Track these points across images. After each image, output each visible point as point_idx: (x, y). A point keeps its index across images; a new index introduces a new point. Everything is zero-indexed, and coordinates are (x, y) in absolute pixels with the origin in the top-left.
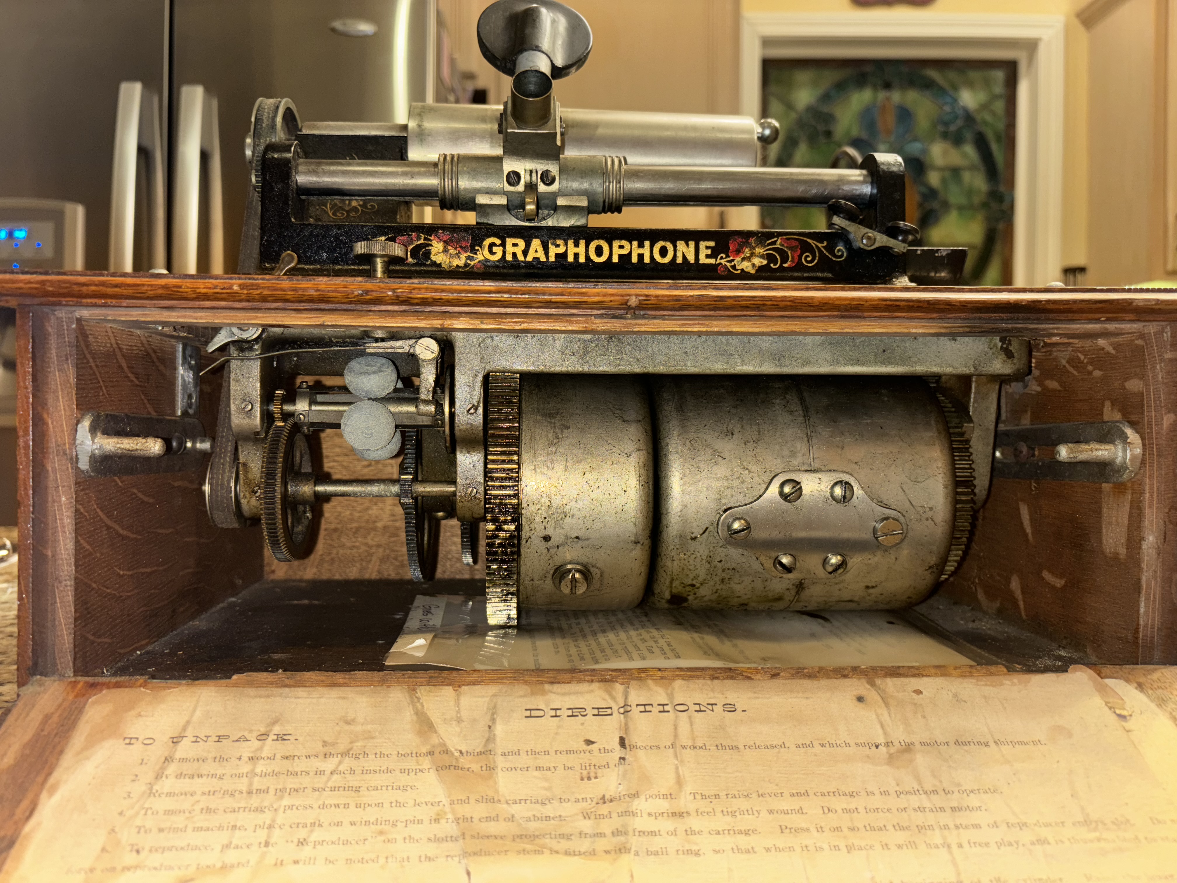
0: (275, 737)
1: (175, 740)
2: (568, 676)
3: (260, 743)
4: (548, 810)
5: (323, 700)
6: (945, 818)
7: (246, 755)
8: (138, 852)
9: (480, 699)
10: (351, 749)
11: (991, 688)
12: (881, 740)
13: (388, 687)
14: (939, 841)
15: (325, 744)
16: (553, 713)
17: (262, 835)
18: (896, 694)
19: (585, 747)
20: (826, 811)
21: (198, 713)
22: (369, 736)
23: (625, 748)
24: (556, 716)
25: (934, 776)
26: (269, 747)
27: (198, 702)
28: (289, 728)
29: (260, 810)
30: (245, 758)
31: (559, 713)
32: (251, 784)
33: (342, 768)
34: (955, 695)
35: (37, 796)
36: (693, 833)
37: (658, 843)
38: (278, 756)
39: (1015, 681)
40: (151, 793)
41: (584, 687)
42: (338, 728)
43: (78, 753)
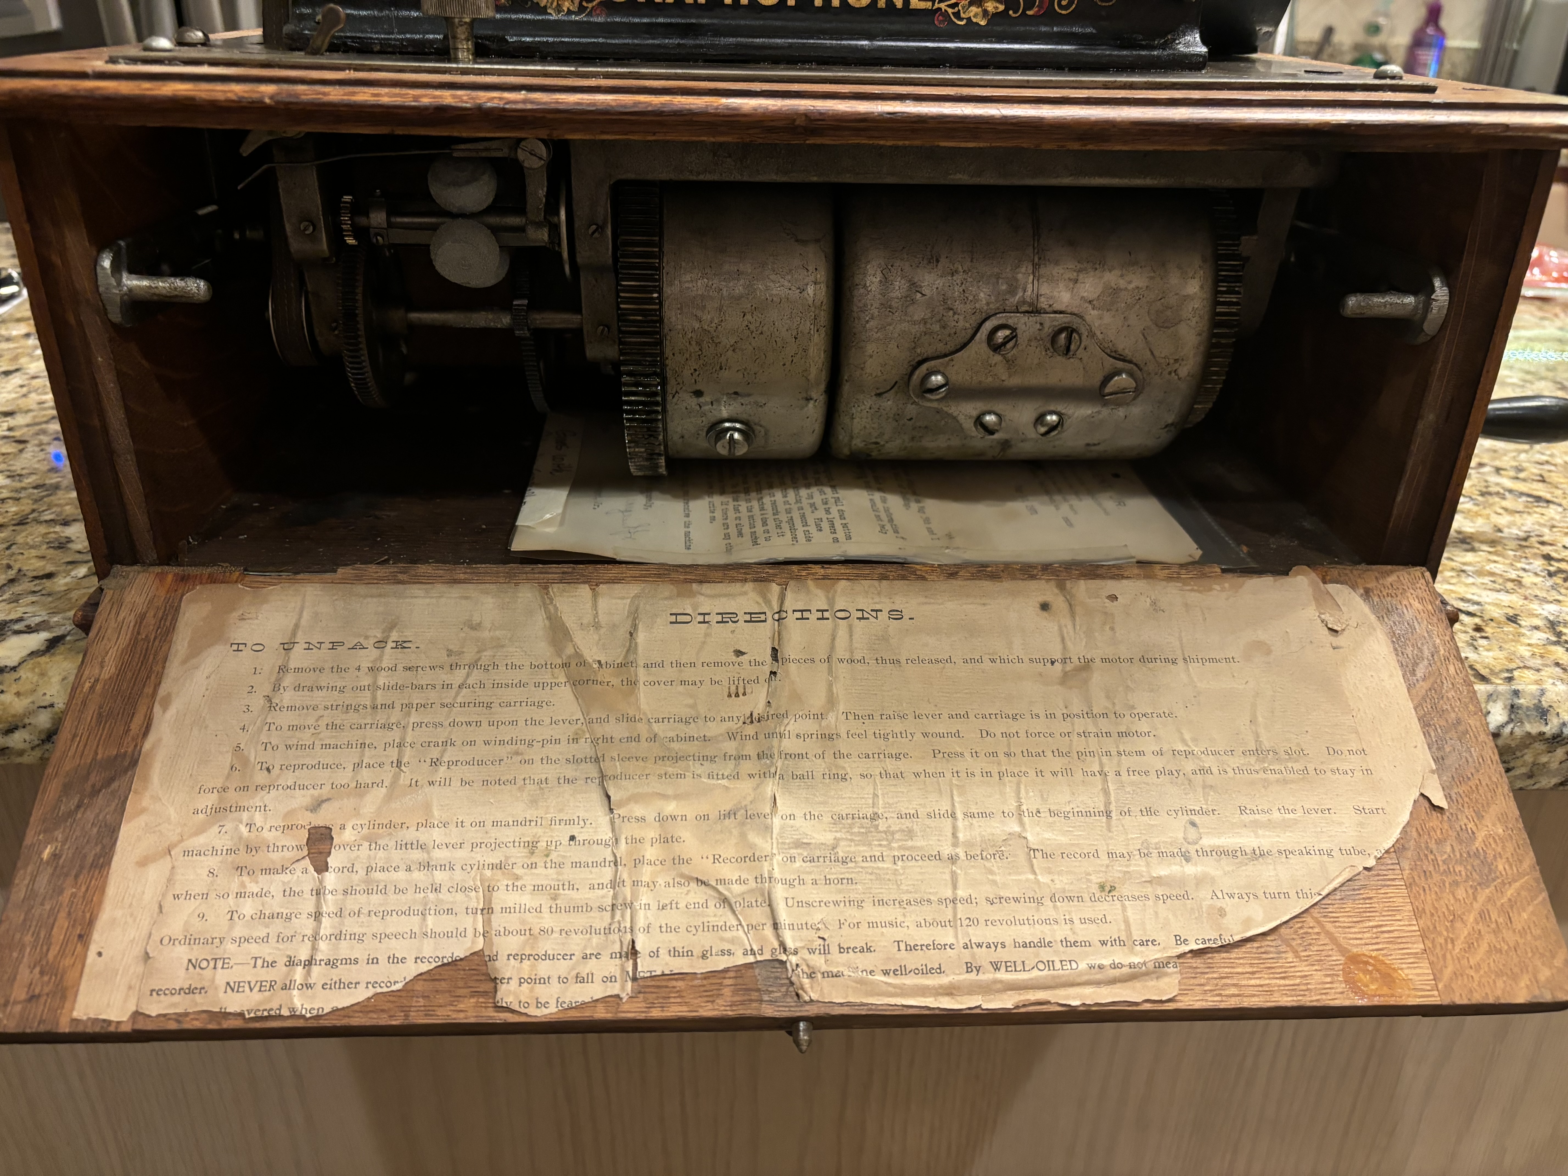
0: (394, 645)
1: (286, 646)
2: (720, 574)
3: (378, 651)
4: (692, 730)
5: (443, 600)
6: (1109, 744)
7: (365, 665)
8: (268, 769)
9: (619, 601)
10: (479, 659)
11: (1197, 594)
12: (1058, 656)
13: (516, 584)
14: (1096, 768)
15: (450, 653)
16: (700, 618)
17: (393, 753)
18: (1088, 600)
19: (734, 659)
20: (984, 735)
21: (306, 615)
22: (499, 645)
23: (777, 661)
24: (704, 622)
25: (1108, 697)
26: (389, 656)
27: (303, 601)
28: (409, 634)
29: (387, 727)
30: (364, 669)
31: (707, 618)
32: (374, 698)
33: (470, 681)
34: (1154, 603)
35: (151, 709)
36: (842, 756)
37: (805, 766)
38: (400, 667)
39: (1227, 585)
40: (270, 704)
41: (737, 587)
42: (463, 635)
43: (184, 662)
